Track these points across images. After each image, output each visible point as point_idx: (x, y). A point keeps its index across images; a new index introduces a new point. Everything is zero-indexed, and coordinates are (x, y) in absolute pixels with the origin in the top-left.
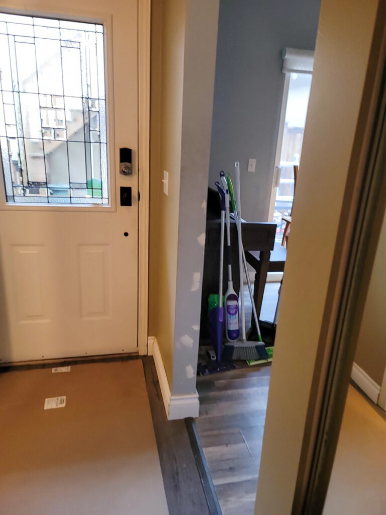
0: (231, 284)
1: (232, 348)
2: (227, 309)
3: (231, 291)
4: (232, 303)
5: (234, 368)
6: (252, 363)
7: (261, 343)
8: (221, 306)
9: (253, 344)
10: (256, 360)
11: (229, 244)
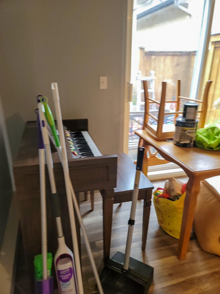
0: (62, 241)
2: (58, 274)
3: (63, 249)
4: (64, 266)
11: (54, 191)
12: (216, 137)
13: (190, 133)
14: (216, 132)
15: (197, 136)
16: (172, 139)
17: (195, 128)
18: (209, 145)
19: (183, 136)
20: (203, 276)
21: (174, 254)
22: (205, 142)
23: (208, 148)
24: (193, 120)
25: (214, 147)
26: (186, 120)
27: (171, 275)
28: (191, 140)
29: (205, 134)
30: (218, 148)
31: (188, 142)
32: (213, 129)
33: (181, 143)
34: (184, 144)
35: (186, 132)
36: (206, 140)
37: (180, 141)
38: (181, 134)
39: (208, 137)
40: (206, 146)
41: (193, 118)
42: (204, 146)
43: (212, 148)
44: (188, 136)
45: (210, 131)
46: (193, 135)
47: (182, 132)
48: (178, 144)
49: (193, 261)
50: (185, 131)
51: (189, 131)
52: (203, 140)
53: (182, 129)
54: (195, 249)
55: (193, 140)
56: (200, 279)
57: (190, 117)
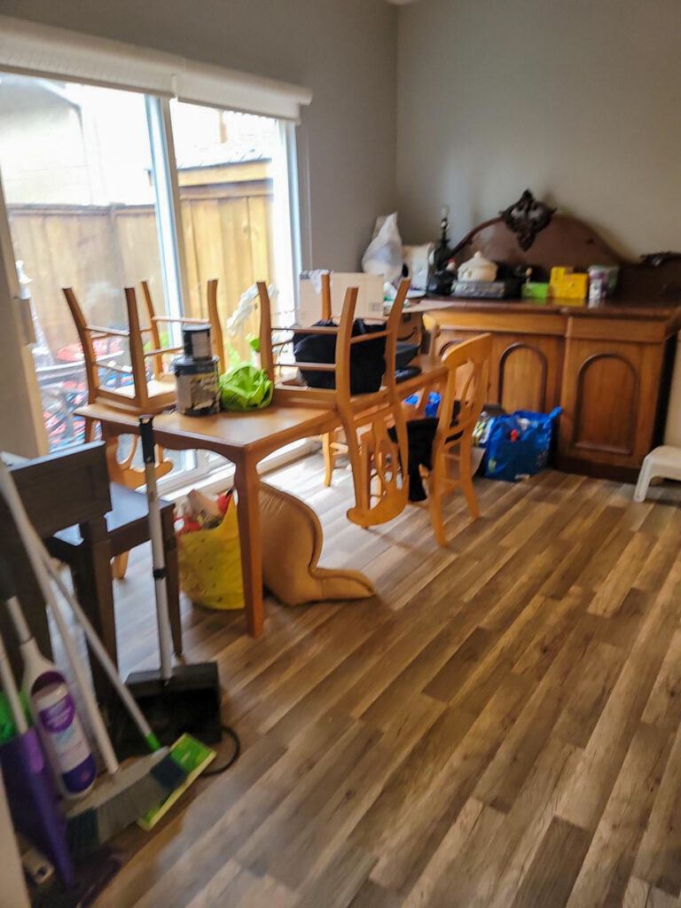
0: (30, 648)
1: (90, 815)
2: (42, 723)
3: (37, 666)
4: (53, 699)
5: (116, 868)
6: (156, 818)
7: (159, 754)
8: (23, 727)
9: (141, 768)
10: (163, 803)
12: (256, 383)
13: (208, 384)
14: (252, 374)
15: (221, 390)
16: (172, 408)
17: (215, 373)
18: (250, 400)
19: (196, 393)
20: (303, 640)
21: (241, 633)
22: (240, 396)
23: (248, 406)
24: (209, 358)
25: (258, 401)
26: (196, 360)
27: (249, 665)
28: (215, 398)
29: (235, 382)
30: (264, 404)
31: (209, 403)
32: (246, 370)
33: (197, 408)
34: (203, 409)
35: (202, 383)
36: (240, 392)
37: (193, 406)
38: (192, 390)
39: (242, 385)
40: (245, 405)
41: (206, 355)
42: (240, 405)
43: (255, 405)
44: (208, 392)
45: (241, 374)
46: (216, 389)
47: (194, 385)
48: (190, 413)
49: (278, 627)
50: (200, 381)
51: (207, 381)
52: (236, 394)
53: (191, 380)
54: (275, 609)
55: (218, 398)
56: (300, 646)
57: (200, 352)
